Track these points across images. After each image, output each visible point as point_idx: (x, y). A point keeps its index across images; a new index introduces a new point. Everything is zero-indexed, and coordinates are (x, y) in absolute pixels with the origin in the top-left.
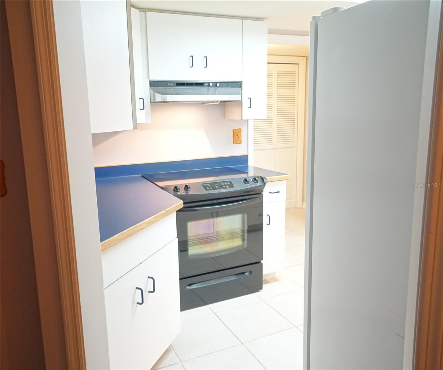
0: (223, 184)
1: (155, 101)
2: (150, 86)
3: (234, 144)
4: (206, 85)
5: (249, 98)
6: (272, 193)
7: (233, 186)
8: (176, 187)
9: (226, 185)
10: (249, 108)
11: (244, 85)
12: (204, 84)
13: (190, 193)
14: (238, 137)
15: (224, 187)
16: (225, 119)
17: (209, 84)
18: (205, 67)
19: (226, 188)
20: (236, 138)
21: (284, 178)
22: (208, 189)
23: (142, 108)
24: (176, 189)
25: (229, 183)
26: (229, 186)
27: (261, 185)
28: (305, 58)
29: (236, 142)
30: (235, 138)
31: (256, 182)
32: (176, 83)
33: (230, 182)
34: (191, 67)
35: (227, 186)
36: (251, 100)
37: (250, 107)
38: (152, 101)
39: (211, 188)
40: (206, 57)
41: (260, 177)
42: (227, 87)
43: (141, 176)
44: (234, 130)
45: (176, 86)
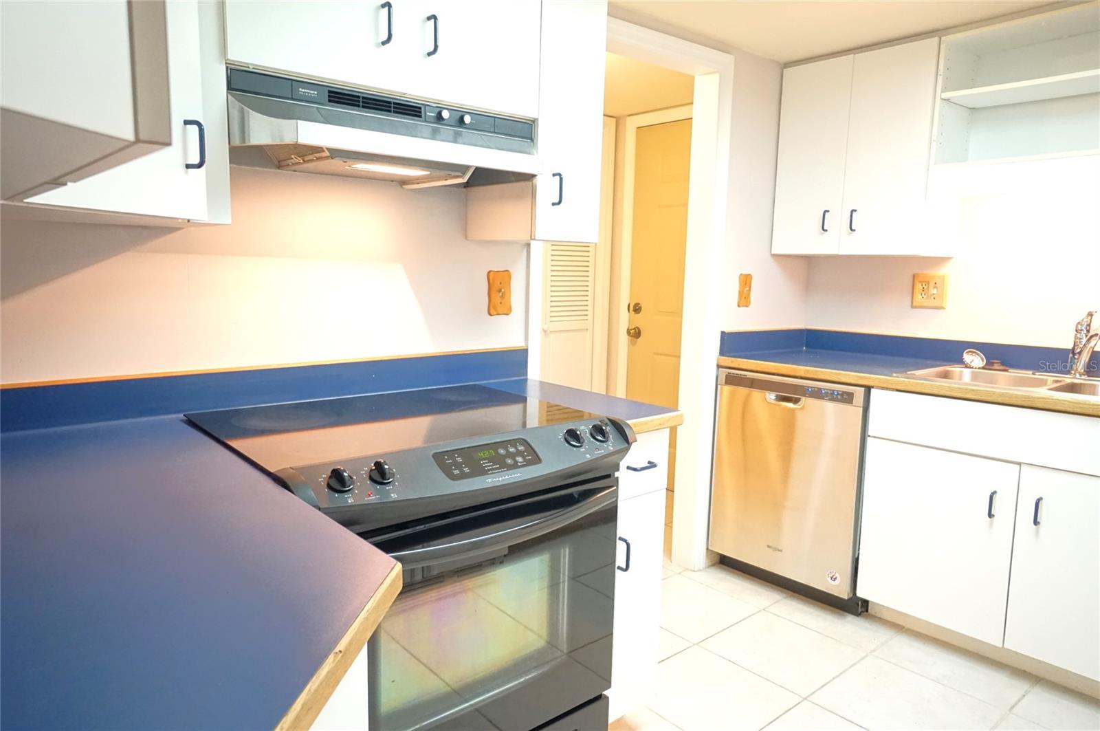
0: (502, 451)
1: (247, 144)
2: (230, 87)
3: (490, 315)
4: (428, 114)
5: (554, 175)
6: (635, 470)
7: (537, 460)
8: (337, 475)
9: (512, 456)
10: (553, 204)
11: (542, 132)
12: (423, 109)
13: (394, 496)
14: (502, 297)
15: (509, 461)
16: (466, 238)
17: (440, 114)
18: (429, 54)
19: (515, 466)
20: (497, 298)
21: (668, 421)
22: (457, 472)
23: (197, 161)
24: (338, 480)
25: (521, 448)
26: (525, 460)
27: (619, 448)
28: (614, 120)
29: (496, 310)
30: (493, 296)
31: (599, 438)
32: (329, 92)
33: (524, 442)
34: (384, 43)
35: (519, 459)
36: (561, 179)
37: (557, 201)
38: (237, 142)
39: (466, 470)
40: (434, 17)
41: (609, 423)
42: (494, 132)
43: (182, 421)
44: (492, 273)
45: (329, 101)
